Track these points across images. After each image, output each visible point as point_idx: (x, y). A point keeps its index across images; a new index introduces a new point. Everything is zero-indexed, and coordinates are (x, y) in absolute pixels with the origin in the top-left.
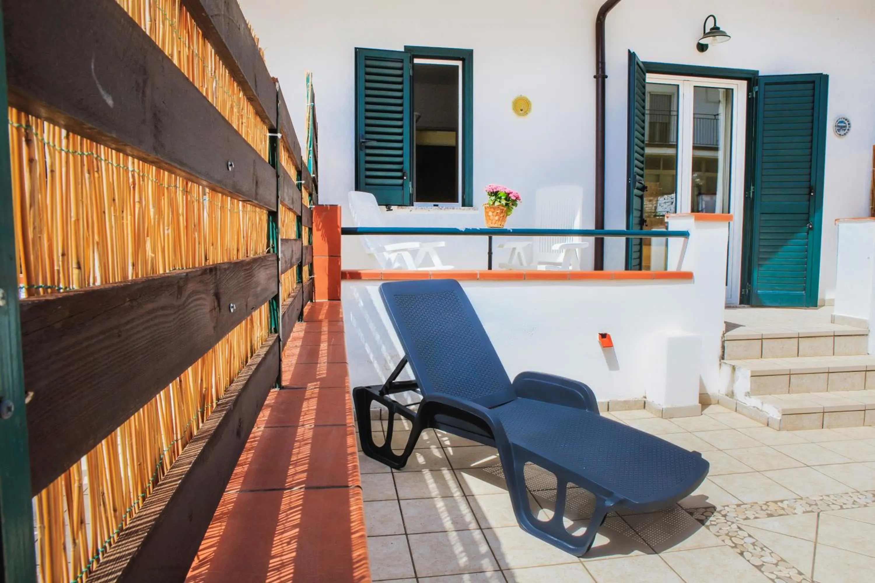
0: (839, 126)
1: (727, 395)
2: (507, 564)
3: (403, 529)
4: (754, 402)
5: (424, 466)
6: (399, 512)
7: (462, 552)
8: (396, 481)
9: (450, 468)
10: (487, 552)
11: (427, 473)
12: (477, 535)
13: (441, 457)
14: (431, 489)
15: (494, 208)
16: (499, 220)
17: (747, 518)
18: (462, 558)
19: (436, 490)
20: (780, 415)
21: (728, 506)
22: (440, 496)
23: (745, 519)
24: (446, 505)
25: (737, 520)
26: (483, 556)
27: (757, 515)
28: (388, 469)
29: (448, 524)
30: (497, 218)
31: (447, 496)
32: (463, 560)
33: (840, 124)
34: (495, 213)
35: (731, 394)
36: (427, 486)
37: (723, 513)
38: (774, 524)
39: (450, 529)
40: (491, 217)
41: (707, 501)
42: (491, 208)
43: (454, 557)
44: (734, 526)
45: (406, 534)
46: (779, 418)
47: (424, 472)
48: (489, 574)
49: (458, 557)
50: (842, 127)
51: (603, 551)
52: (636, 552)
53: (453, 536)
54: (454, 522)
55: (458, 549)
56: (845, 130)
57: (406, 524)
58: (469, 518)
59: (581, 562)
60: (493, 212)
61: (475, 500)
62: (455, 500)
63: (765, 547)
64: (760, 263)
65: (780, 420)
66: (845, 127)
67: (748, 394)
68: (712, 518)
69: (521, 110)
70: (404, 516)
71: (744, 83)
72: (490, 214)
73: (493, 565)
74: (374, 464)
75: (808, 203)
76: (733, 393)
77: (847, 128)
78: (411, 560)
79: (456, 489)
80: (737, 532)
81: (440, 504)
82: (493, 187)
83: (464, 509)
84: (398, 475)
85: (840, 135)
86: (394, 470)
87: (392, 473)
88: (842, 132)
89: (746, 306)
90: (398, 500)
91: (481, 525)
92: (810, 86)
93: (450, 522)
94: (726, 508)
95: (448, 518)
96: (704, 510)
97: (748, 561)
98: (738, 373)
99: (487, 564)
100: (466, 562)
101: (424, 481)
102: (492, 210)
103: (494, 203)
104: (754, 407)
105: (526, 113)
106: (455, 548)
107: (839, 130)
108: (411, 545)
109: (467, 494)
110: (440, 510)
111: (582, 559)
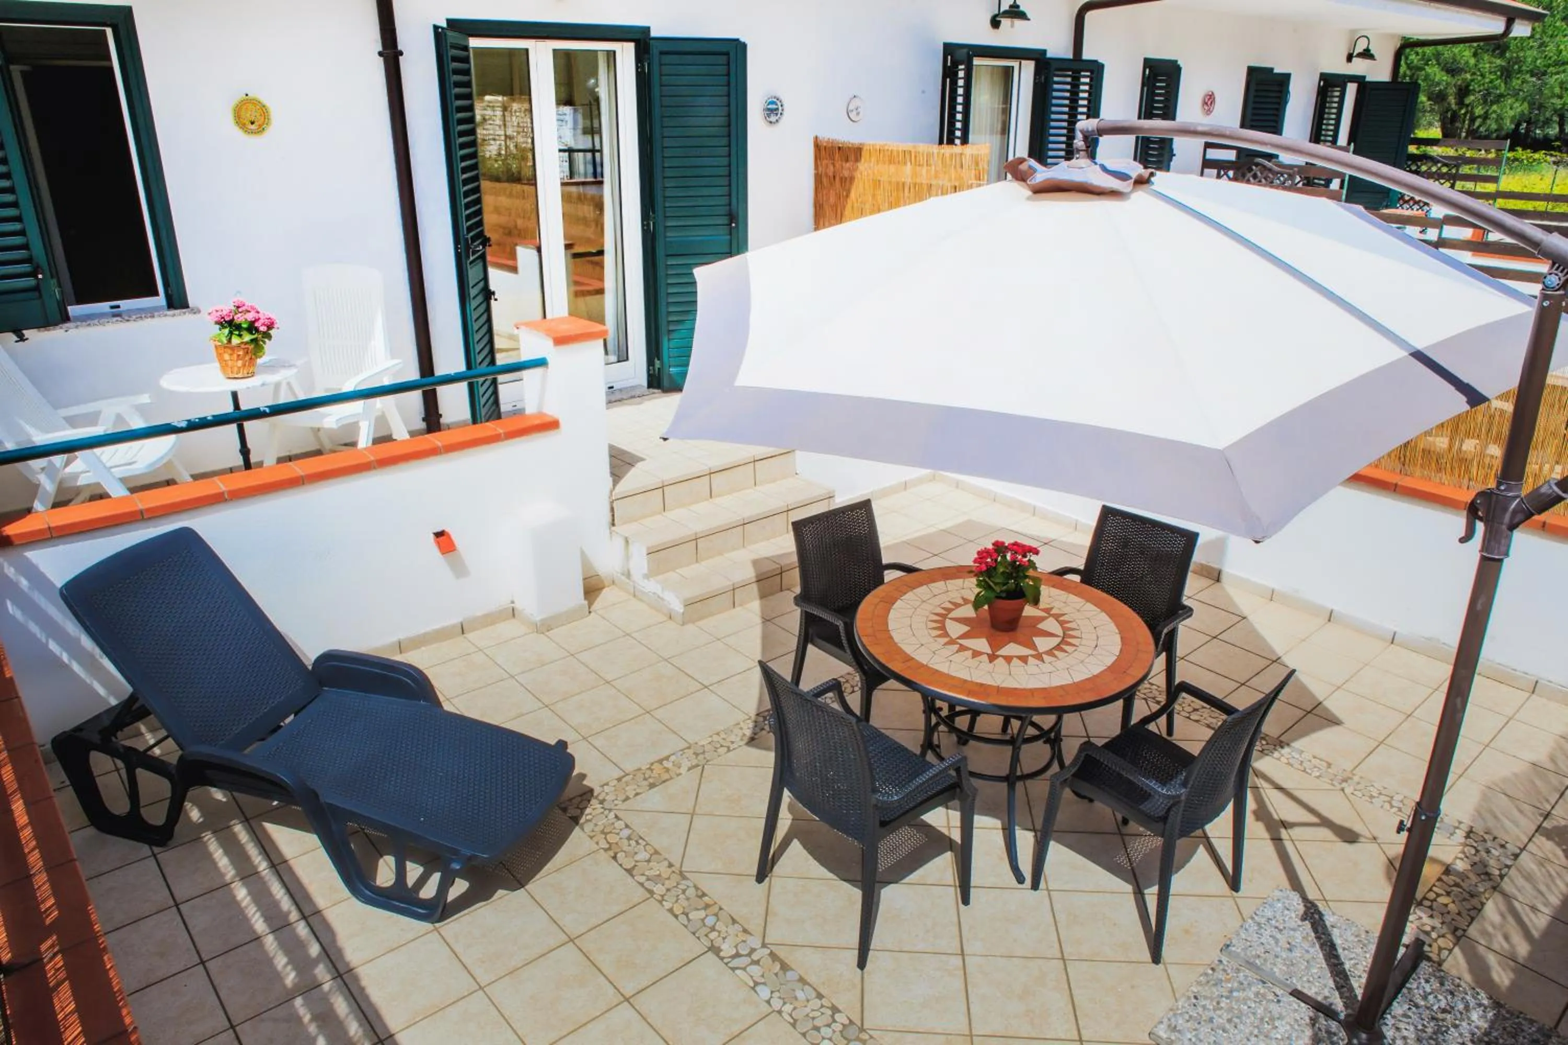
0: (769, 109)
1: (623, 574)
2: (347, 964)
3: (196, 956)
4: (651, 586)
5: (202, 827)
6: (184, 928)
7: (285, 966)
8: (165, 871)
9: (243, 819)
10: (320, 954)
11: (209, 839)
12: (302, 929)
13: (224, 800)
14: (223, 870)
15: (233, 349)
16: (244, 365)
17: (627, 798)
18: (288, 974)
19: (230, 868)
20: (682, 606)
21: (607, 784)
22: (237, 879)
23: (624, 801)
24: (250, 893)
25: (616, 805)
26: (316, 962)
27: (638, 791)
28: (145, 849)
29: (260, 925)
30: (240, 363)
31: (248, 874)
32: (290, 978)
33: (770, 106)
34: (235, 356)
35: (628, 575)
36: (214, 863)
37: (601, 798)
38: (654, 799)
39: (264, 931)
40: (230, 363)
41: (585, 782)
42: (225, 347)
43: (278, 977)
44: (612, 815)
45: (203, 962)
46: (682, 611)
47: (206, 839)
48: (326, 987)
49: (282, 975)
50: (771, 110)
51: (465, 902)
52: (500, 892)
53: (270, 942)
54: (267, 919)
55: (281, 961)
56: (777, 114)
57: (199, 945)
58: (286, 904)
59: (436, 929)
60: (231, 355)
61: (290, 870)
62: (261, 878)
63: (641, 838)
64: (671, 328)
65: (683, 613)
66: (777, 109)
67: (647, 577)
68: (588, 811)
69: (252, 123)
70: (193, 932)
71: (631, 46)
72: (227, 357)
73: (329, 972)
74: (120, 847)
75: (728, 237)
76: (629, 571)
77: (780, 111)
78: (218, 1003)
79: (260, 858)
80: (613, 824)
81: (241, 893)
82: (225, 313)
83: (277, 890)
84: (165, 856)
85: (771, 122)
86: (156, 850)
87: (154, 855)
88: (773, 119)
89: (656, 391)
90: (177, 905)
91: (304, 911)
92: (722, 59)
93: (261, 920)
94: (605, 787)
95: (258, 915)
96: (579, 799)
97: (621, 865)
98: (632, 548)
99: (322, 972)
100: (295, 978)
101: (209, 856)
102: (230, 351)
103: (230, 341)
104: (654, 593)
105: (261, 130)
106: (276, 962)
107: (769, 116)
108: (213, 979)
109: (276, 862)
110: (244, 904)
111: (437, 925)
